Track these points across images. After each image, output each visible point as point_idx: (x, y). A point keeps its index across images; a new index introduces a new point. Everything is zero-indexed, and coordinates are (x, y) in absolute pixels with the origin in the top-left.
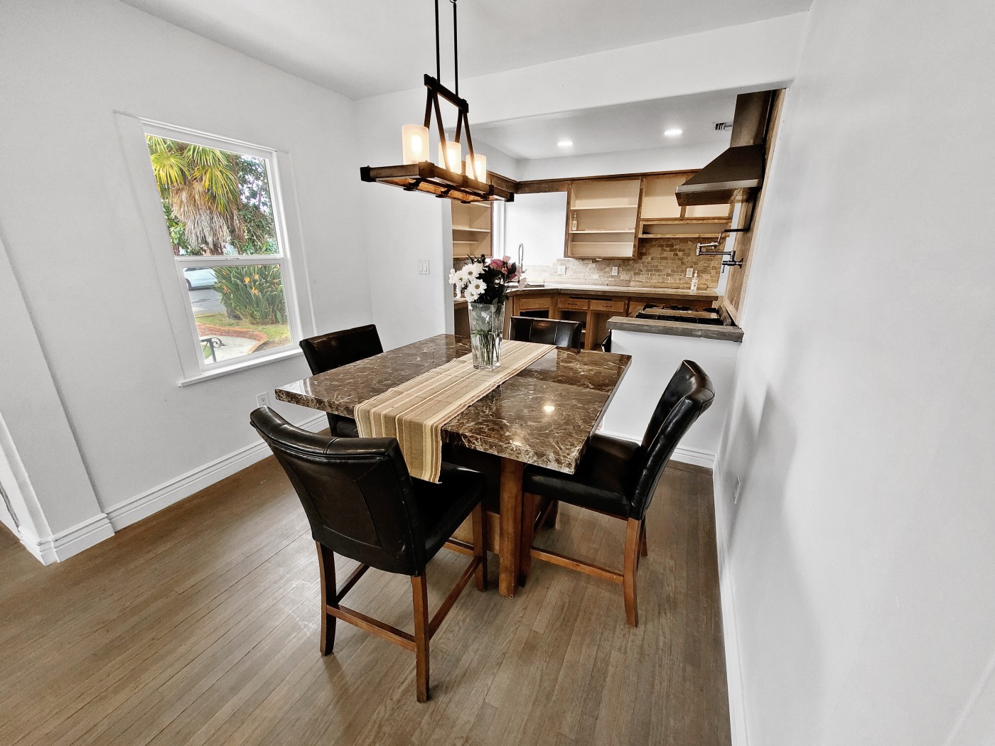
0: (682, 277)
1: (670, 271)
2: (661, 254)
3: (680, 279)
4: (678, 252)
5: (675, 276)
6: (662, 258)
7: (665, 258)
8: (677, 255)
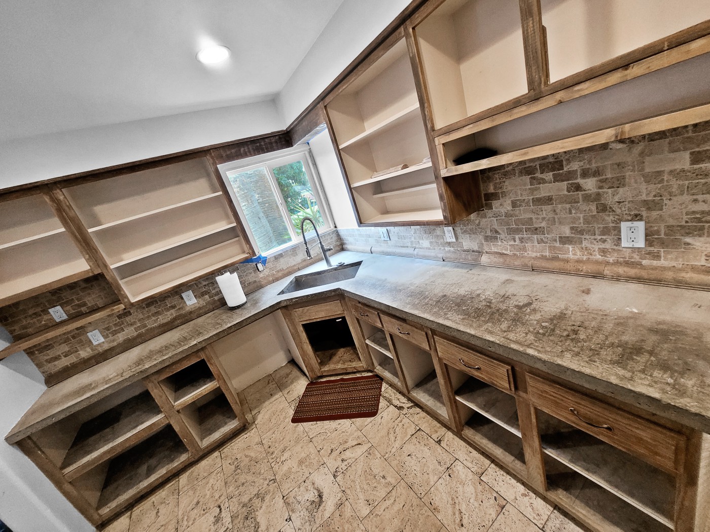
0: (608, 245)
1: (566, 231)
2: (532, 191)
3: (604, 252)
4: (580, 181)
5: (585, 244)
6: (538, 201)
7: (549, 200)
8: (578, 188)
